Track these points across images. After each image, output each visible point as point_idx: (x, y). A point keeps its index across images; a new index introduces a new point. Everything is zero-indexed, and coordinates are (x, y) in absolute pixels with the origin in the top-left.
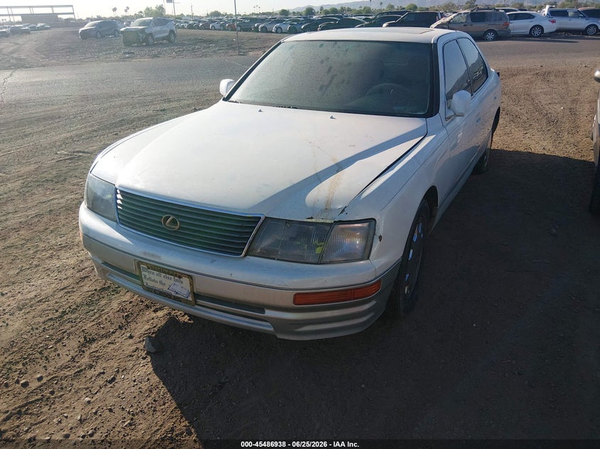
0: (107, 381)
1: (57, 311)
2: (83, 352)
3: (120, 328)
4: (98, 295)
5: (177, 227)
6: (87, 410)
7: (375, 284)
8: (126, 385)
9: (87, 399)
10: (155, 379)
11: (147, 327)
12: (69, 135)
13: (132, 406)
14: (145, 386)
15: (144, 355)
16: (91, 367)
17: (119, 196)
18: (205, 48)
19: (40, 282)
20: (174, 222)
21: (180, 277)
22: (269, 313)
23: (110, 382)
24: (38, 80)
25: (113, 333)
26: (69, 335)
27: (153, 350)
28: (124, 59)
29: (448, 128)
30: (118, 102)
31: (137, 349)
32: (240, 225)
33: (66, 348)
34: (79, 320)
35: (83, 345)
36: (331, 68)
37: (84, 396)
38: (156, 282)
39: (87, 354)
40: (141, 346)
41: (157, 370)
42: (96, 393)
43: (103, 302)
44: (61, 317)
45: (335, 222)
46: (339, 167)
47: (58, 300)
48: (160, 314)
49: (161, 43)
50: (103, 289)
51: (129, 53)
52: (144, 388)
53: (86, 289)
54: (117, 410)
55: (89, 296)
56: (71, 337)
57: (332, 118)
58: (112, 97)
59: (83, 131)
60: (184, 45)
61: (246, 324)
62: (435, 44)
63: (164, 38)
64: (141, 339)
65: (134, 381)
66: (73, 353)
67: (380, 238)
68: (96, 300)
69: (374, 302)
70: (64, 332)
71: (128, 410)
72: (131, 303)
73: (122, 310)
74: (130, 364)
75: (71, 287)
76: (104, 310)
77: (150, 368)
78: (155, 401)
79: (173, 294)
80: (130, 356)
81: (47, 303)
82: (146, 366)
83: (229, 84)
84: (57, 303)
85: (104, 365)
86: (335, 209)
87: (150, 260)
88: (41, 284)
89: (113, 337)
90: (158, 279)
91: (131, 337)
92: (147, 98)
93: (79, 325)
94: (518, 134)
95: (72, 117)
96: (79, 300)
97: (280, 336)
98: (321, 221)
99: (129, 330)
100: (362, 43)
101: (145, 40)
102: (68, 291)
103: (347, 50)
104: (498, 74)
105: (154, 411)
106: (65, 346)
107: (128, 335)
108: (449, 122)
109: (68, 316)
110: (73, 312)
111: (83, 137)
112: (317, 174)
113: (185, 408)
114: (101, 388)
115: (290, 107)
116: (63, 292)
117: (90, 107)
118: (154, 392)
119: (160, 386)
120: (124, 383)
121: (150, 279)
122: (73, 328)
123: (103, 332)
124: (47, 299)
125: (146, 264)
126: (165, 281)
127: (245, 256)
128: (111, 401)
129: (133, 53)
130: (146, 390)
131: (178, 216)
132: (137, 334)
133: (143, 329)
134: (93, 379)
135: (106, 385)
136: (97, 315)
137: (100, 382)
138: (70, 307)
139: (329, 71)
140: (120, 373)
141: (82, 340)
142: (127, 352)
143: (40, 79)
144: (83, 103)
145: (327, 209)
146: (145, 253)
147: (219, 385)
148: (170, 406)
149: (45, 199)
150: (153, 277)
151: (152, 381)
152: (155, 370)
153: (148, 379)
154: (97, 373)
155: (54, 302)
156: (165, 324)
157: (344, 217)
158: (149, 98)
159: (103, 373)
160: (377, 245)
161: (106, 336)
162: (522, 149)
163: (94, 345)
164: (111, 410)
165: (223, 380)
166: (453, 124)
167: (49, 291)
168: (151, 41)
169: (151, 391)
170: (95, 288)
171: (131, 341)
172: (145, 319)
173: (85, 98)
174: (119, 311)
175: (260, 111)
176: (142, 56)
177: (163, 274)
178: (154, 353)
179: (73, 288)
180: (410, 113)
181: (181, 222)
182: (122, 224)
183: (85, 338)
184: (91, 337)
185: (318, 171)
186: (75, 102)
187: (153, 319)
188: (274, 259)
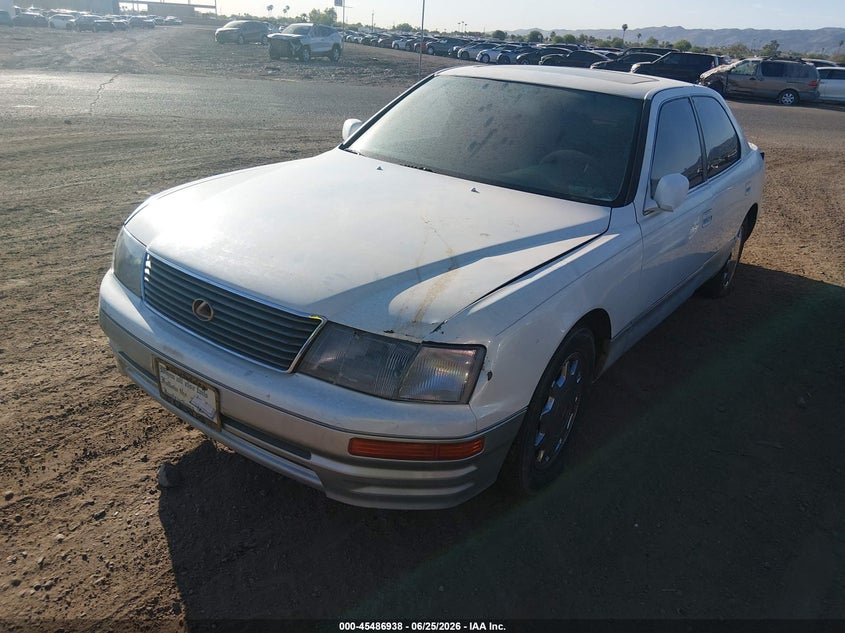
0: (93, 516)
1: (62, 407)
2: (77, 469)
3: (136, 444)
4: (121, 394)
5: (210, 318)
6: (54, 551)
7: (474, 441)
8: (116, 526)
9: (60, 536)
10: (157, 524)
11: (171, 449)
12: (160, 170)
13: (114, 557)
14: (140, 532)
15: (153, 488)
16: (79, 492)
17: (148, 264)
18: (376, 73)
19: (54, 364)
20: (207, 309)
21: (204, 389)
22: (315, 459)
23: (97, 518)
24: (143, 91)
25: (124, 449)
26: (67, 442)
27: (166, 484)
28: (263, 76)
29: (644, 227)
30: (238, 133)
31: (148, 477)
32: (291, 326)
33: (56, 461)
34: (86, 424)
35: (80, 461)
36: (491, 120)
37: (58, 531)
38: (176, 390)
39: (81, 472)
40: (154, 474)
41: (162, 513)
42: (74, 530)
43: (125, 405)
44: (64, 416)
45: (424, 342)
46: (454, 263)
47: (68, 392)
48: (195, 433)
49: (320, 60)
50: (131, 387)
51: (274, 69)
52: (139, 535)
53: (109, 382)
54: (93, 559)
55: (110, 394)
56: (68, 446)
57: (474, 190)
58: (234, 125)
59: (181, 166)
60: (351, 65)
61: (286, 469)
62: (649, 102)
63: (324, 54)
64: (157, 465)
65: (129, 523)
66: (62, 470)
67: (490, 375)
68: (117, 401)
69: (472, 468)
70: (61, 438)
71: (107, 561)
72: (160, 411)
73: (146, 420)
74: (131, 498)
75: (91, 377)
76: (122, 416)
77: (155, 508)
78: (146, 555)
79: (196, 409)
80: (136, 486)
81: (53, 394)
82: (152, 504)
83: (354, 125)
84: (66, 396)
85: (97, 493)
86: (427, 324)
87: (171, 359)
88: (56, 368)
89: (120, 457)
90: (178, 385)
91: (145, 460)
92: (280, 133)
93: (85, 431)
94: (791, 246)
95: (172, 146)
96: (95, 397)
97: (330, 495)
98: (405, 338)
99: (145, 449)
100: (543, 89)
101: (299, 54)
102: (85, 382)
103: (519, 96)
104: (763, 155)
105: (141, 569)
106: (56, 457)
107: (142, 456)
108: (648, 219)
109: (74, 417)
110: (81, 412)
111: (178, 175)
112: (417, 269)
113: (183, 573)
114: (82, 524)
115: (422, 169)
116: (78, 383)
117: (199, 136)
118: (150, 543)
119: (160, 536)
120: (114, 524)
121: (168, 384)
122: (75, 435)
123: (111, 446)
124: (55, 389)
125: (165, 363)
126: (186, 390)
127: (294, 372)
128: (90, 544)
129: (279, 70)
130: (140, 539)
131: (213, 302)
132: (154, 457)
133: (165, 452)
134: (75, 510)
135: (90, 521)
136: (112, 422)
137: (84, 516)
138: (80, 405)
139: (488, 123)
140: (114, 508)
141: (80, 452)
142: (133, 481)
143: (146, 90)
144: (192, 130)
145: (416, 323)
146: (165, 348)
147: (240, 549)
148: (163, 567)
149: (99, 252)
150: (173, 382)
151: (152, 527)
152: (161, 513)
153: (148, 524)
154: (84, 501)
155: (63, 394)
156: (196, 449)
157: (438, 338)
158: (280, 134)
159: (92, 504)
160: (483, 384)
161: (112, 453)
162: (790, 270)
163: (94, 462)
164: (85, 558)
165: (246, 544)
166: (654, 222)
167: (61, 378)
168: (307, 56)
169: (146, 541)
170: (121, 383)
171: (143, 465)
172: (172, 437)
173: (197, 123)
174: (141, 420)
175: (380, 169)
176: (289, 75)
177: (185, 381)
178: (168, 488)
179: (94, 379)
180: (591, 197)
181: (216, 312)
182: (148, 302)
183: (85, 450)
184: (93, 451)
185: (420, 265)
186: (183, 126)
187: (182, 439)
188: (331, 383)
